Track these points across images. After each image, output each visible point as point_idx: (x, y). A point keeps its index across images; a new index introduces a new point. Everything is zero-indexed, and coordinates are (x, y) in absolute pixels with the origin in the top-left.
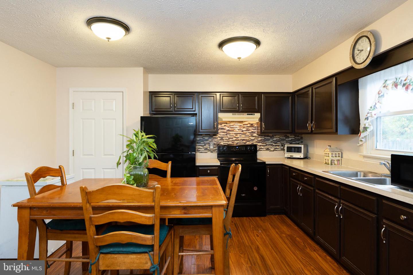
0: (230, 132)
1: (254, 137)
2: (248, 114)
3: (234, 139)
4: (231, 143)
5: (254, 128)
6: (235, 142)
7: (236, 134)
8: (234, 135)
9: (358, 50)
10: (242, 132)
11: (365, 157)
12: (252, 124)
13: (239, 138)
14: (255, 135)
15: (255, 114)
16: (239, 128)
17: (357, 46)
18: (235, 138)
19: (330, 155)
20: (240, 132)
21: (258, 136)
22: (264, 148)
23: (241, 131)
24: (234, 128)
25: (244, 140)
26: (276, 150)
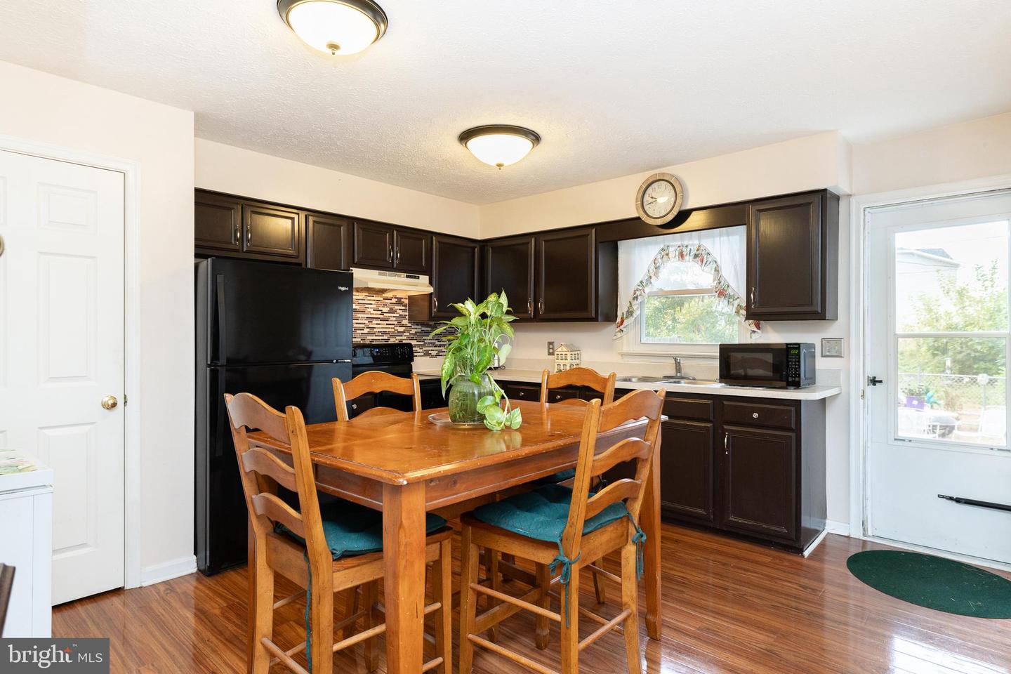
0: (359, 315)
1: (403, 326)
2: (407, 277)
3: (366, 331)
4: (360, 340)
5: (404, 308)
6: (368, 338)
7: (370, 319)
8: (366, 322)
9: (652, 198)
10: (381, 316)
11: (623, 355)
12: (399, 299)
13: (375, 330)
14: (405, 322)
15: (421, 276)
16: (375, 306)
17: (650, 191)
18: (368, 330)
19: (569, 357)
20: (377, 314)
21: (410, 325)
22: (421, 350)
23: (380, 312)
24: (367, 306)
25: (384, 333)
26: (441, 354)
